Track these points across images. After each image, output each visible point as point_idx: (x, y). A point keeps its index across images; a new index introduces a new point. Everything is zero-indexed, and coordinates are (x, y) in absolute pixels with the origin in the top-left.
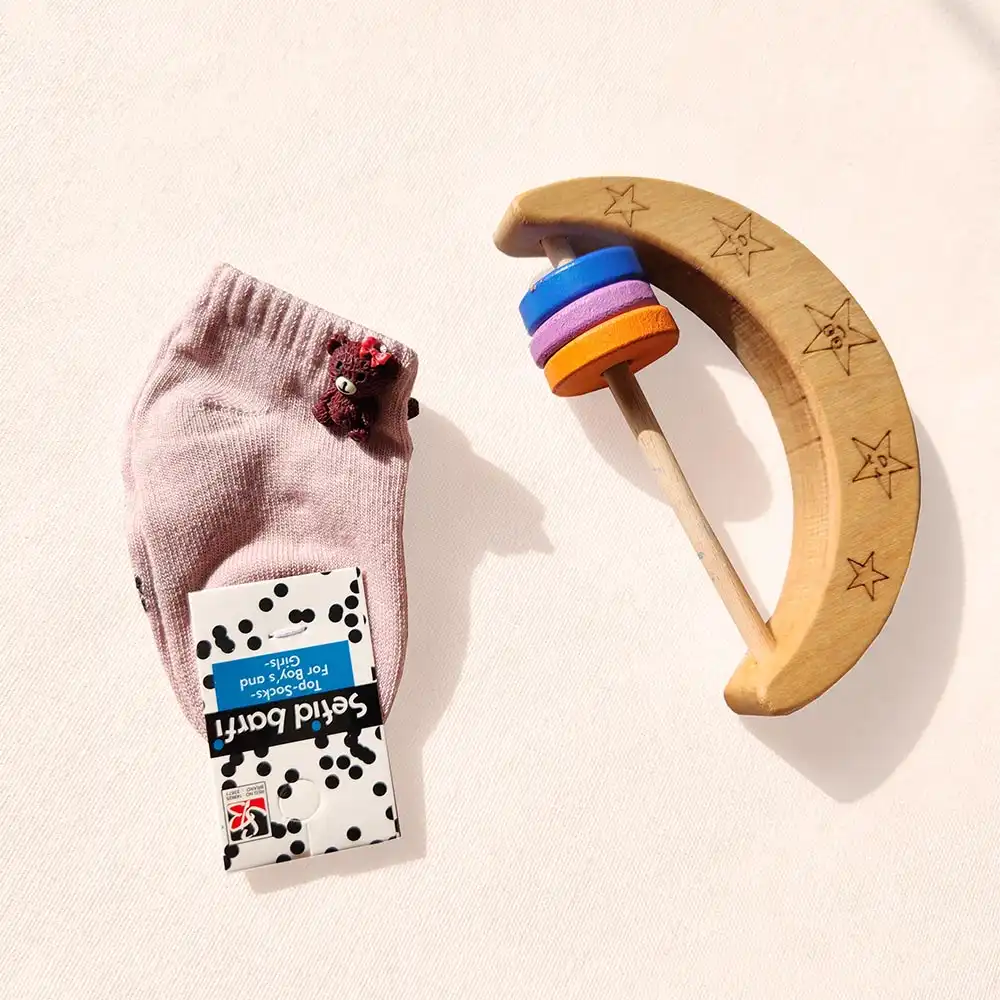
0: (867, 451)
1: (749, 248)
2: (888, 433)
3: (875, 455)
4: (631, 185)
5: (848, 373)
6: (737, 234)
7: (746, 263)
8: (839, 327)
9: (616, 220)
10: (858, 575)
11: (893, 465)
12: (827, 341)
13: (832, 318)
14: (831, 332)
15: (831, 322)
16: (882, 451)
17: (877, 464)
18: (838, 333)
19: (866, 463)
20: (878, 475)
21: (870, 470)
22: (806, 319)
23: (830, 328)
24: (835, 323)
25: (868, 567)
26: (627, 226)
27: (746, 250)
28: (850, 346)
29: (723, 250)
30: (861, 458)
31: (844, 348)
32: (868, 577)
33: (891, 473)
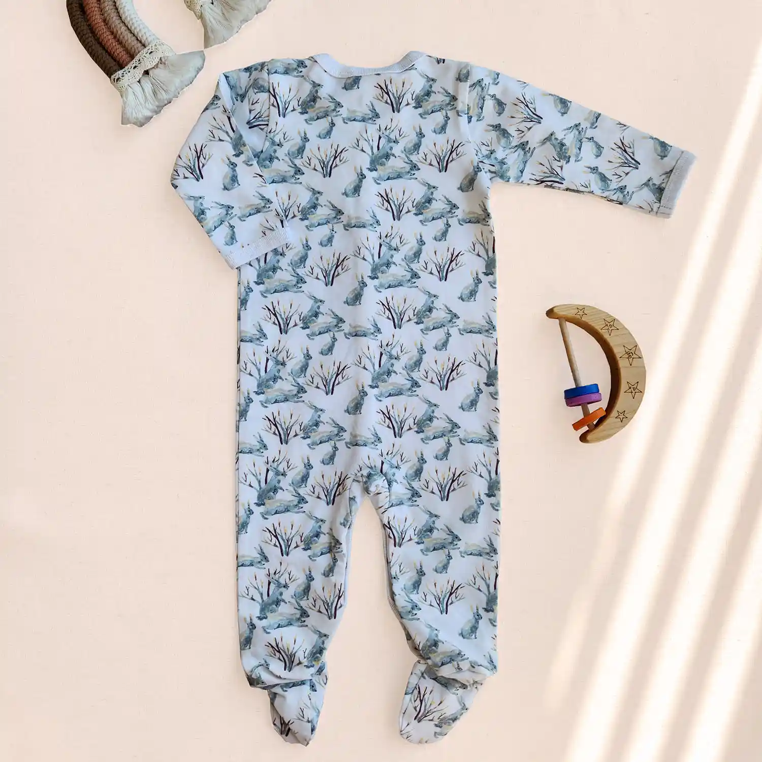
1: (612, 328)
4: (583, 308)
7: (610, 332)
9: (579, 317)
16: (635, 386)
21: (630, 390)
31: (632, 359)
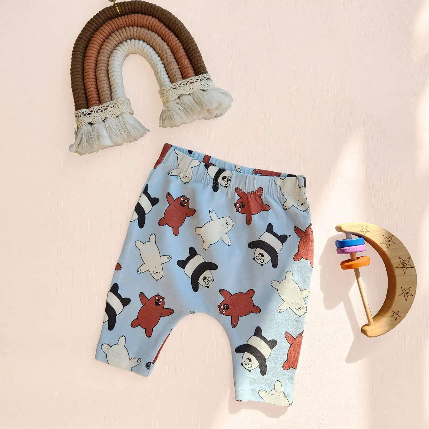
0: (404, 290)
1: (390, 243)
2: (410, 288)
3: (405, 292)
5: (405, 274)
6: (388, 239)
8: (405, 263)
10: (394, 315)
11: (409, 294)
12: (401, 266)
13: (404, 261)
14: (403, 264)
15: (404, 262)
17: (405, 294)
18: (405, 265)
19: (403, 293)
20: (405, 296)
22: (398, 260)
23: (403, 263)
24: (405, 262)
25: (397, 314)
26: (364, 235)
27: (389, 243)
28: (407, 268)
29: (383, 243)
30: (402, 291)
31: (405, 268)
32: (396, 316)
33: (408, 296)
